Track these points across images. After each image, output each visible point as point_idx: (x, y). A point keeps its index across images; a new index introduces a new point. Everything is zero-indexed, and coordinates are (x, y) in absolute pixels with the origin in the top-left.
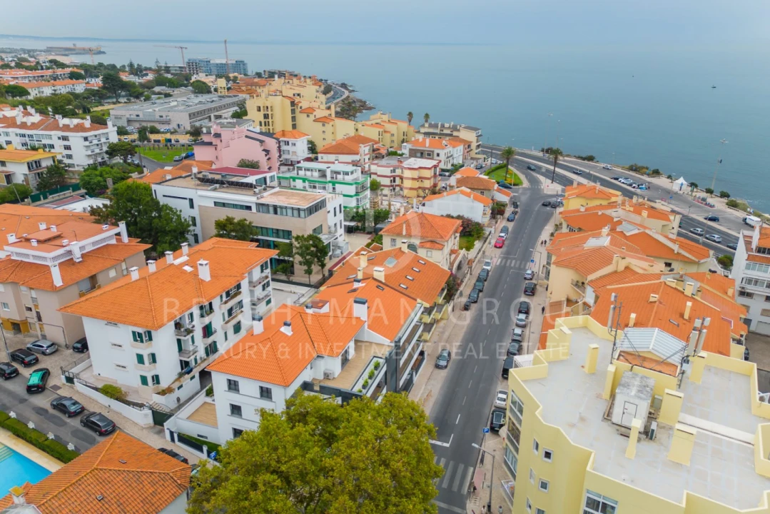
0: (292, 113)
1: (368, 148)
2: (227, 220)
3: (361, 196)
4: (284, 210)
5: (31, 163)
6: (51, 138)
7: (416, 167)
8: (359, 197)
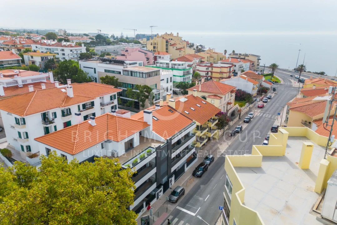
0: (166, 46)
1: (198, 60)
2: (106, 77)
3: (186, 77)
4: (136, 73)
5: (43, 57)
6: (57, 50)
7: (220, 66)
8: (185, 77)
